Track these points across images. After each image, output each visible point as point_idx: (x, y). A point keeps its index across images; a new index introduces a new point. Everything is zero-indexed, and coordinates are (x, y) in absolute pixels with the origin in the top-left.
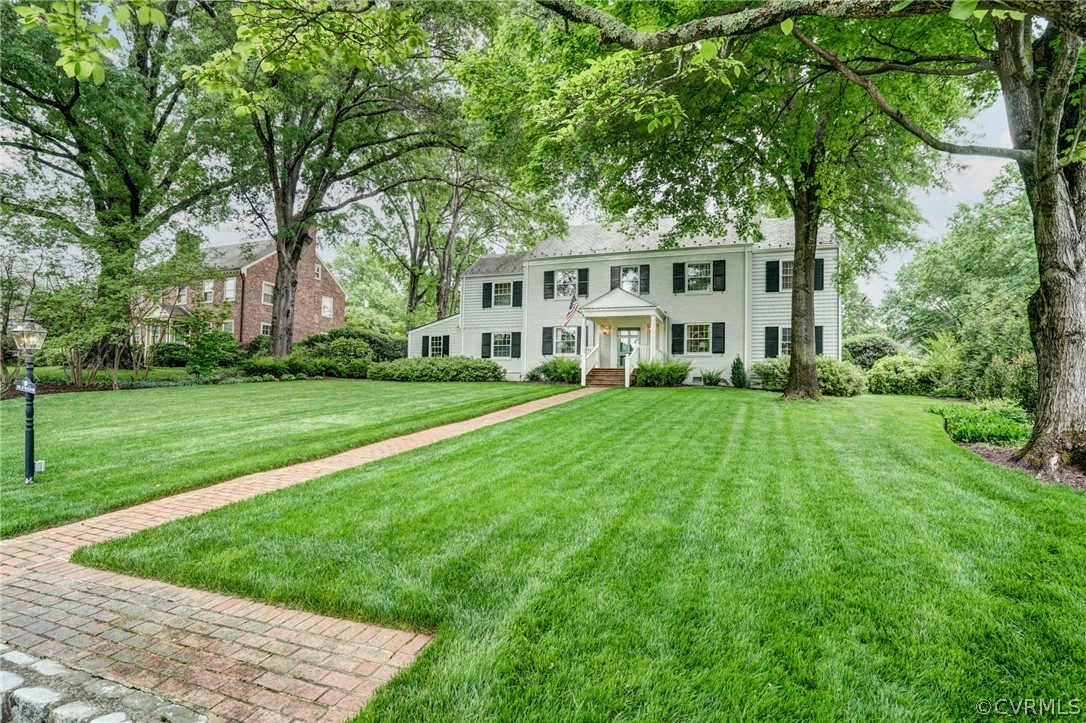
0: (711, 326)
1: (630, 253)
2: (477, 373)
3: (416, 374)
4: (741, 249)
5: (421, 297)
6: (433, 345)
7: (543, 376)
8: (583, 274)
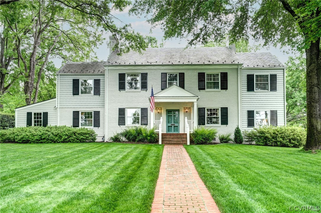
0: (220, 109)
1: (173, 65)
2: (82, 137)
3: (36, 138)
4: (236, 67)
5: (7, 88)
6: (35, 118)
7: (124, 139)
8: (144, 76)
